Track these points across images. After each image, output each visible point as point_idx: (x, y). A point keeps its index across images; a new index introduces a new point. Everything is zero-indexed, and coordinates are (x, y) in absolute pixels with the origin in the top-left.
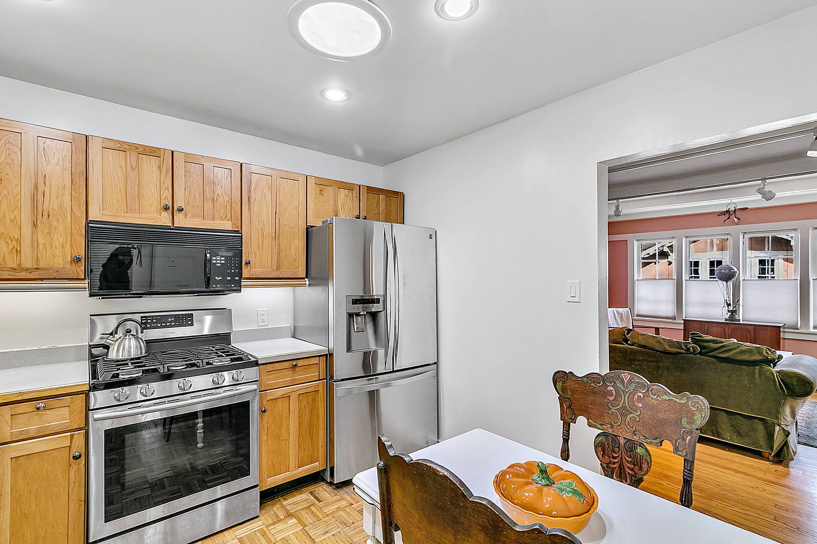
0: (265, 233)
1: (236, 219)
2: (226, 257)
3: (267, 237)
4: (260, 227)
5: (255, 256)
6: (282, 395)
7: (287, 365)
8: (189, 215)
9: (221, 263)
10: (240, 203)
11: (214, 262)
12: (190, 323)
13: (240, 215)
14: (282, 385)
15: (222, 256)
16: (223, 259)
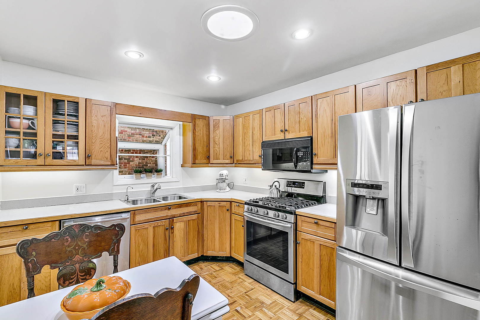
0: (326, 135)
1: (309, 129)
2: (303, 152)
3: (327, 137)
4: (323, 132)
5: (320, 150)
6: (310, 239)
7: (313, 221)
8: (290, 132)
9: (301, 156)
10: (311, 120)
11: (298, 155)
12: (303, 187)
13: (311, 127)
14: (310, 232)
15: (302, 152)
16: (302, 153)
